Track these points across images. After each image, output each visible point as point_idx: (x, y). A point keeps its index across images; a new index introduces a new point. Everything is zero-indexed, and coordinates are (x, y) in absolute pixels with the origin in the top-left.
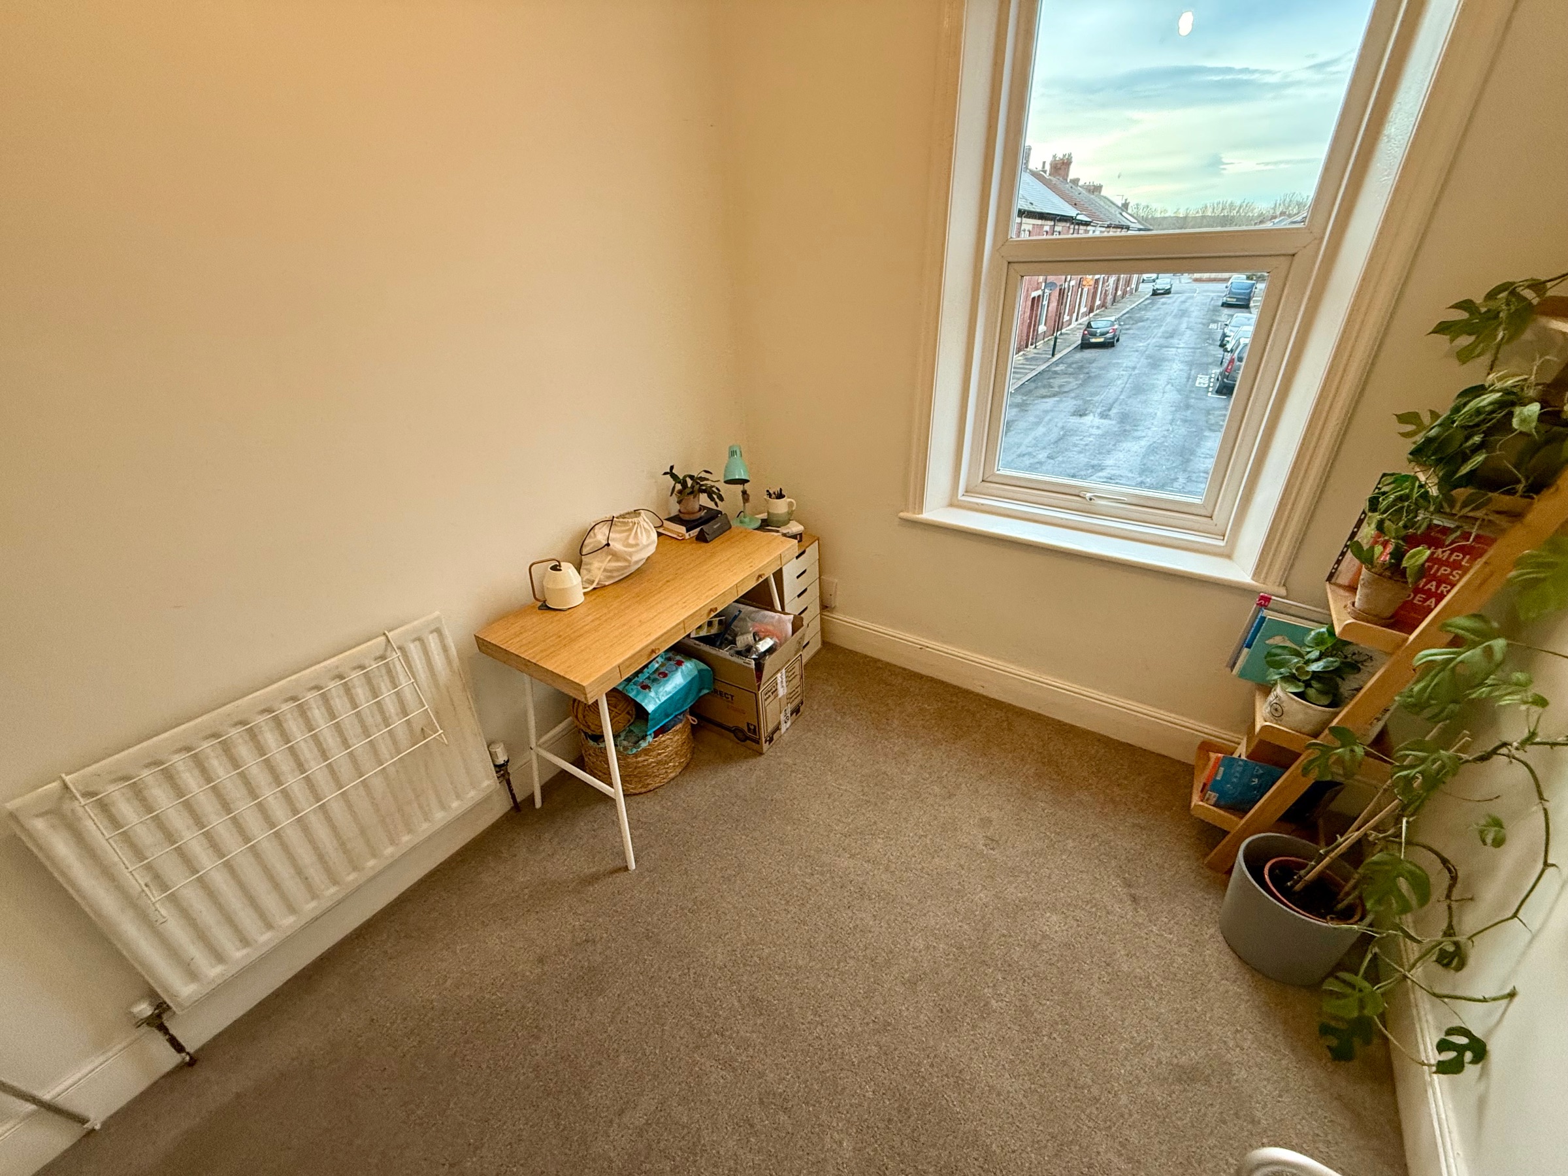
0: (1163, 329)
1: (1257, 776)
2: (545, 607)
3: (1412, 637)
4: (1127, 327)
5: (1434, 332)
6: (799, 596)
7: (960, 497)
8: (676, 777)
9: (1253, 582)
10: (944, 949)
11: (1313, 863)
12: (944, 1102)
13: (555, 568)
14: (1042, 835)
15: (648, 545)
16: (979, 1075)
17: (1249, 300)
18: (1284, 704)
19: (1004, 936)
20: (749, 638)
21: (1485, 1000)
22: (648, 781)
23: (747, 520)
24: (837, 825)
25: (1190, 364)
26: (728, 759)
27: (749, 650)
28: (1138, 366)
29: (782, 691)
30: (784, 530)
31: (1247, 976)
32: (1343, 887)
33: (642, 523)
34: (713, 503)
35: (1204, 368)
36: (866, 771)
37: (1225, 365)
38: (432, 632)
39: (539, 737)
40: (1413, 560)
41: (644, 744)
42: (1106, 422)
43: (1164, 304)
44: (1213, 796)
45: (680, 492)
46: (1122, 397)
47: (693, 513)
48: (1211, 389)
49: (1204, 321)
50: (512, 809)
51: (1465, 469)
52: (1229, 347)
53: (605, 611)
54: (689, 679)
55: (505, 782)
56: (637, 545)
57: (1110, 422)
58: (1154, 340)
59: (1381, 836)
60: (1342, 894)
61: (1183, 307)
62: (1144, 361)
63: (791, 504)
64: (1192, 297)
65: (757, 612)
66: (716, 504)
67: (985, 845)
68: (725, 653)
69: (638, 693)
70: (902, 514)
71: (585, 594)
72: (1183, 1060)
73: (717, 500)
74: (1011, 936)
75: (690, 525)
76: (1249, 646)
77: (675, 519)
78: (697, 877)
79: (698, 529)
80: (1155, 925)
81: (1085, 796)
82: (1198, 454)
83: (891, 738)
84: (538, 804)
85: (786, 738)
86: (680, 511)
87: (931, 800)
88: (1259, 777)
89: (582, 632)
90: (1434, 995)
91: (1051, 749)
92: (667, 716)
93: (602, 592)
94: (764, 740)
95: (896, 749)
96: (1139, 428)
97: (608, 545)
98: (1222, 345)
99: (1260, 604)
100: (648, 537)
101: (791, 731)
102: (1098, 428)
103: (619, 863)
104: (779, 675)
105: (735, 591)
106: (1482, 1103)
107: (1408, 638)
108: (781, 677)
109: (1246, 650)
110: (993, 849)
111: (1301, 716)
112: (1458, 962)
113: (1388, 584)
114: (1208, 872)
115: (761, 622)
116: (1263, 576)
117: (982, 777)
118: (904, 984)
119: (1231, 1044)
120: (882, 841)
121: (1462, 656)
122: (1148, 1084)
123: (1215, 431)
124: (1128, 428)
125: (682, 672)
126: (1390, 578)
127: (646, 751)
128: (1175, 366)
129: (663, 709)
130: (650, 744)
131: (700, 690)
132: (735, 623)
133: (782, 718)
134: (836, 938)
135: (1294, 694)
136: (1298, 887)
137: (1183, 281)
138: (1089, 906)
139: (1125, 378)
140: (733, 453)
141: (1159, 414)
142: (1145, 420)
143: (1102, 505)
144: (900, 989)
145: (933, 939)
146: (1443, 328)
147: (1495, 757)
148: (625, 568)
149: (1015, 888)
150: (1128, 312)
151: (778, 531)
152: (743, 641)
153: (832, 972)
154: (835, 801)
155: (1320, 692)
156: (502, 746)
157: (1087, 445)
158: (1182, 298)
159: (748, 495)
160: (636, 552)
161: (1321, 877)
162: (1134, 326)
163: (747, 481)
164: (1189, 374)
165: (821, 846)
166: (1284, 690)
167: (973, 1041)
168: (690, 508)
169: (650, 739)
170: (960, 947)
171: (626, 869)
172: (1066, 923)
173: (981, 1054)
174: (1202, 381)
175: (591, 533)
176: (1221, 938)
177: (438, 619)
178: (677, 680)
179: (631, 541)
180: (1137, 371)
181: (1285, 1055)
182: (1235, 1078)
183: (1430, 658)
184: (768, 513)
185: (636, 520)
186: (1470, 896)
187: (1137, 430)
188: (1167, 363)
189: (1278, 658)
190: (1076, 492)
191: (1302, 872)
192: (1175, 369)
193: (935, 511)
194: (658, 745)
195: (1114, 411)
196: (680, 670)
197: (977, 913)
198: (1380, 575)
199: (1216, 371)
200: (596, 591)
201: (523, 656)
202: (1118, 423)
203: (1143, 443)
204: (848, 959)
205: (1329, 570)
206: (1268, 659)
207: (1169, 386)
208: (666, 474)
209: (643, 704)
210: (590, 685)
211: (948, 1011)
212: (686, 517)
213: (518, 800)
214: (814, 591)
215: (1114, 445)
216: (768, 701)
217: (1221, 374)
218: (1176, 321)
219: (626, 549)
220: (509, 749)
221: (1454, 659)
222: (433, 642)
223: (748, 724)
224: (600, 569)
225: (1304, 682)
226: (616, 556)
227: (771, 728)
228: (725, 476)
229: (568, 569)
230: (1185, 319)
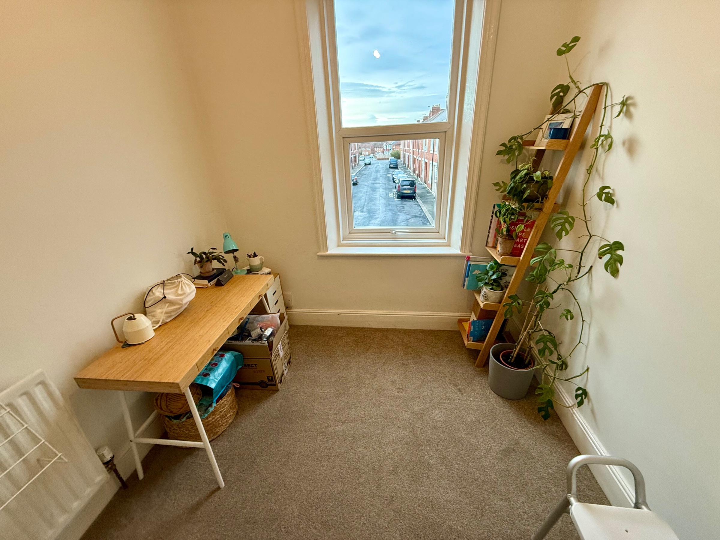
0: (372, 177)
1: (483, 325)
2: (127, 345)
3: (521, 258)
4: (360, 177)
5: (497, 154)
6: (275, 304)
7: (342, 242)
8: (233, 421)
9: (461, 253)
10: (401, 447)
11: (514, 350)
12: (431, 520)
13: (130, 319)
14: (418, 378)
15: (190, 293)
16: (439, 498)
17: (397, 165)
18: (488, 294)
19: (422, 429)
20: (259, 330)
21: (581, 375)
22: (217, 431)
23: (239, 271)
24: (331, 411)
25: (385, 189)
26: (259, 400)
27: (260, 337)
28: (368, 191)
29: (282, 354)
30: (260, 272)
31: (507, 403)
32: (524, 355)
33: (184, 281)
34: (221, 264)
35: (390, 190)
36: (333, 380)
37: (397, 188)
38: (37, 385)
39: (135, 430)
40: (519, 229)
41: (211, 409)
42: (363, 213)
43: (370, 168)
44: (471, 338)
45: (200, 262)
46: (366, 203)
47: (209, 272)
48: (395, 197)
49: (385, 174)
50: (121, 488)
51: (525, 196)
52: (397, 182)
53: (173, 336)
54: (230, 363)
55: (113, 472)
56: (184, 294)
57: (365, 213)
58: (371, 182)
59: (533, 330)
60: (525, 358)
61: (377, 169)
62: (369, 189)
63: (261, 259)
64: (379, 165)
65: (258, 317)
66: (223, 265)
67: (398, 392)
68: (248, 342)
69: (202, 380)
70: (319, 254)
71: (155, 330)
72: (503, 447)
73: (223, 262)
74: (425, 428)
75: (210, 279)
76: (468, 277)
77: (200, 277)
78: (265, 472)
79: (216, 279)
80: (471, 397)
81: (426, 357)
82: (398, 221)
83: (339, 360)
84: (141, 475)
85: (288, 378)
86: (201, 272)
87: (367, 382)
88: (484, 325)
89: (162, 352)
90: (566, 380)
91: (405, 341)
92: (223, 387)
93: (166, 326)
94: (278, 382)
95: (343, 364)
96: (375, 214)
97: (165, 297)
98: (394, 182)
99: (467, 260)
100: (190, 288)
101: (289, 374)
102: (361, 216)
103: (213, 487)
104: (279, 345)
105: (250, 306)
106: (592, 411)
107: (520, 259)
108: (280, 347)
109: (467, 278)
110: (402, 393)
111: (494, 297)
112: (565, 366)
113: (509, 241)
114: (478, 369)
115: (262, 322)
116: (464, 250)
117: (384, 363)
118: (391, 473)
119: (514, 431)
120: (354, 409)
121: (545, 257)
122: (497, 463)
123: (400, 212)
124: (372, 215)
125: (225, 360)
126: (508, 239)
127: (213, 413)
128: (380, 190)
129: (220, 384)
130: (215, 408)
131: (237, 367)
132: (247, 326)
133: (284, 368)
134: (352, 467)
135: (490, 289)
136: (512, 361)
137: (374, 160)
138: (446, 400)
139: (365, 196)
140: (226, 237)
141: (381, 208)
142: (377, 211)
143: (399, 235)
144: (391, 477)
145: (395, 445)
146: (499, 153)
147: (558, 290)
148: (179, 308)
149: (417, 406)
150: (358, 172)
151: (258, 274)
152: (255, 334)
153: (357, 487)
154: (324, 399)
155: (496, 286)
156: (107, 448)
157: (359, 223)
158: (375, 165)
159: (238, 258)
160: (184, 298)
161: (518, 354)
162: (362, 177)
163: (237, 250)
164: (386, 192)
165: (327, 425)
166: (486, 289)
167: (430, 484)
168: (207, 270)
169: (214, 405)
170: (407, 443)
171: (219, 488)
172: (442, 412)
173: (436, 488)
174: (391, 194)
175: (150, 293)
176: (493, 392)
177: (42, 374)
178: (224, 366)
179: (180, 292)
180: (368, 193)
181: (530, 427)
182: (521, 444)
183: (535, 261)
184: (250, 265)
185: (179, 280)
186: (560, 342)
187: (375, 215)
188: (377, 189)
189: (480, 278)
190: (388, 231)
191: (512, 354)
192: (381, 191)
193: (333, 250)
194: (220, 406)
195: (365, 209)
196: (224, 359)
197: (407, 424)
198: (505, 239)
199: (395, 191)
200: (161, 327)
201: (122, 379)
202: (368, 213)
203: (378, 220)
204: (362, 475)
205: (486, 242)
206: (477, 279)
207: (381, 198)
208: (189, 253)
209: (208, 385)
210: (181, 381)
211: (415, 475)
212: (207, 275)
213: (125, 479)
214: (281, 301)
215: (369, 222)
216: (277, 361)
217: (397, 191)
218: (375, 174)
219: (177, 298)
220: (113, 449)
221: (542, 259)
222: (39, 394)
223: (268, 377)
224: (162, 313)
225: (491, 284)
226: (171, 303)
227: (280, 375)
228: (224, 250)
229: (140, 317)
230: (379, 173)
